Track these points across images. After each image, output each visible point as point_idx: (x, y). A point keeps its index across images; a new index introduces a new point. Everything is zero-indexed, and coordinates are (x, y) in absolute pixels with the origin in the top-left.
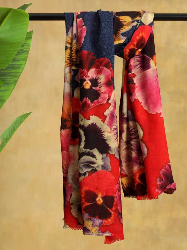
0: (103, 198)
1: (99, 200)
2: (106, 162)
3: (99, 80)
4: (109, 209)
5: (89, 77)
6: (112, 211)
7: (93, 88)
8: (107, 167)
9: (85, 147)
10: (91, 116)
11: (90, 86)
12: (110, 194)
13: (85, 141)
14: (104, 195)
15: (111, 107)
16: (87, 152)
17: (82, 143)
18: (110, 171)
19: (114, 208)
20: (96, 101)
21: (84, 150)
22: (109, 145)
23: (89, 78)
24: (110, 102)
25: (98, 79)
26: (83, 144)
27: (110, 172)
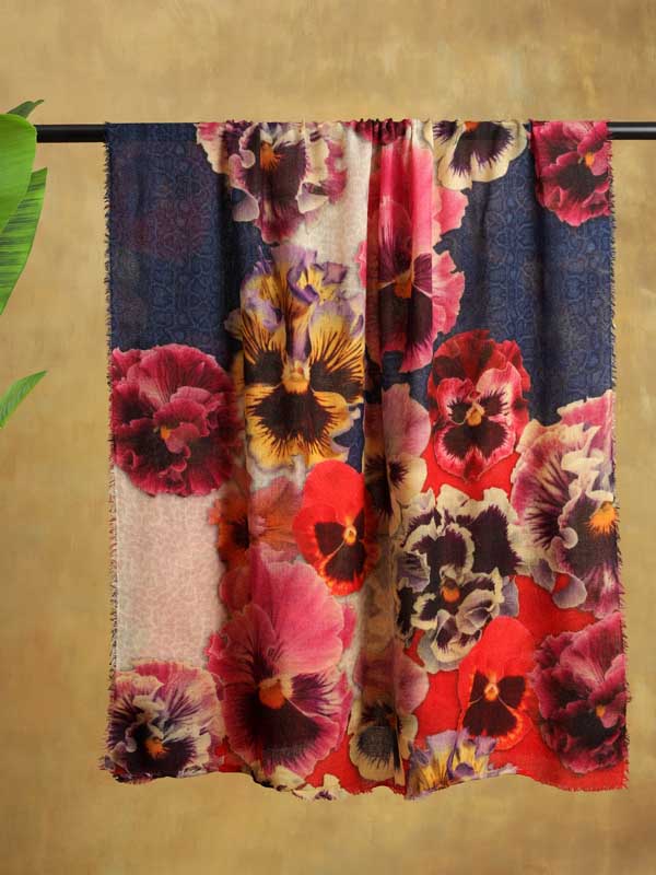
0: (500, 685)
1: (491, 691)
2: (510, 595)
3: (503, 397)
4: (511, 710)
5: (478, 394)
6: (519, 713)
7: (491, 418)
8: (511, 607)
9: (474, 570)
10: (486, 492)
11: (482, 417)
12: (515, 672)
13: (474, 554)
14: (503, 676)
15: (520, 461)
16: (480, 580)
17: (467, 561)
18: (517, 615)
19: (523, 707)
20: (497, 450)
21: (473, 576)
22: (515, 553)
23: (479, 398)
24: (518, 449)
25: (501, 394)
26: (470, 562)
27: (517, 618)
